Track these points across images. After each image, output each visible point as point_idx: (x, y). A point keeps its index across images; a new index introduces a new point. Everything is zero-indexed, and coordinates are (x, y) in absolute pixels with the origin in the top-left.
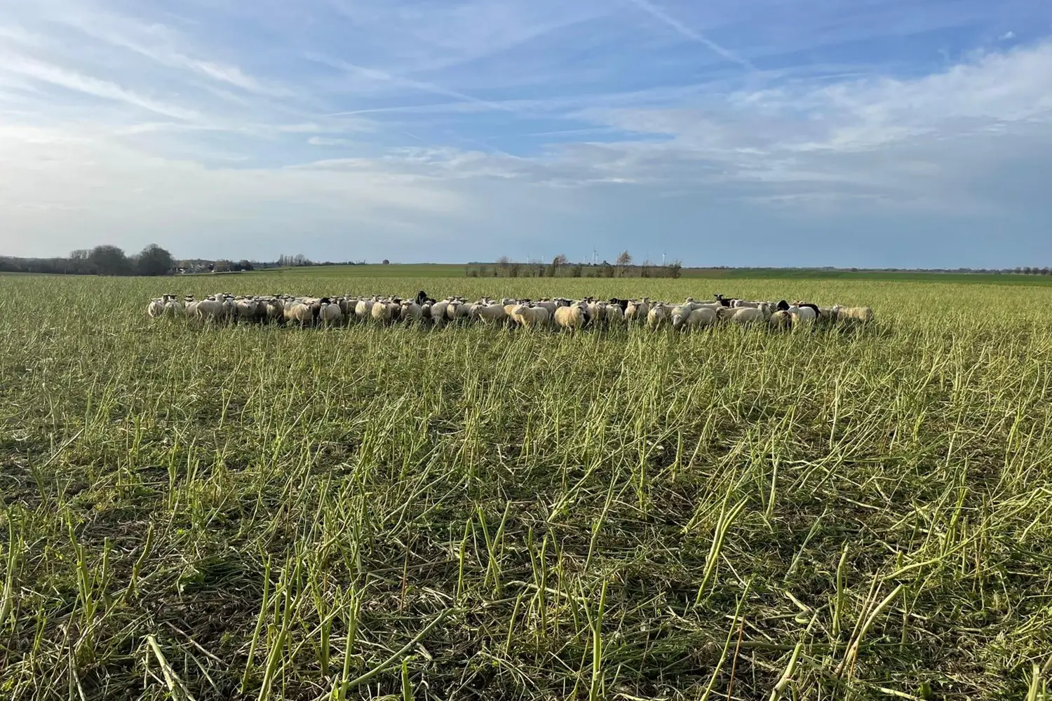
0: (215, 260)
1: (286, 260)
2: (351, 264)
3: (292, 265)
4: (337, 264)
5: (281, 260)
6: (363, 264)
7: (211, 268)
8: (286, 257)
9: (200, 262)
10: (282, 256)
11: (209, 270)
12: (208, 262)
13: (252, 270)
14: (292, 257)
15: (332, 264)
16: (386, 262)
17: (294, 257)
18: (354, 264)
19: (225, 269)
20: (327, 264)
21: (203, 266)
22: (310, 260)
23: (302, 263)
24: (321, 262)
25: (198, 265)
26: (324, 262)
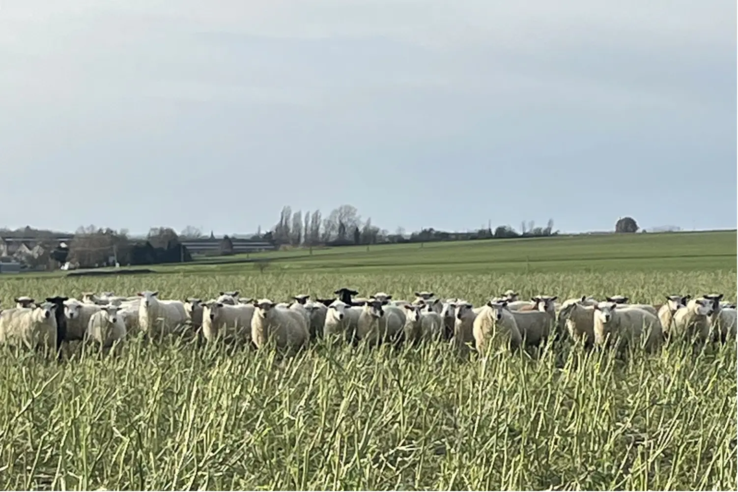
0: (72, 231)
1: (297, 225)
2: (503, 234)
3: (315, 241)
4: (458, 237)
5: (282, 228)
6: (547, 234)
7: (61, 257)
8: (298, 216)
9: (28, 237)
10: (285, 215)
11: (52, 262)
12: (50, 239)
13: (188, 259)
14: (316, 217)
15: (445, 237)
16: (628, 226)
17: (325, 216)
18: (514, 235)
19: (104, 261)
20: (427, 237)
21: (36, 252)
22: (374, 224)
23: (349, 235)
24: (408, 233)
25: (24, 249)
26: (418, 230)
